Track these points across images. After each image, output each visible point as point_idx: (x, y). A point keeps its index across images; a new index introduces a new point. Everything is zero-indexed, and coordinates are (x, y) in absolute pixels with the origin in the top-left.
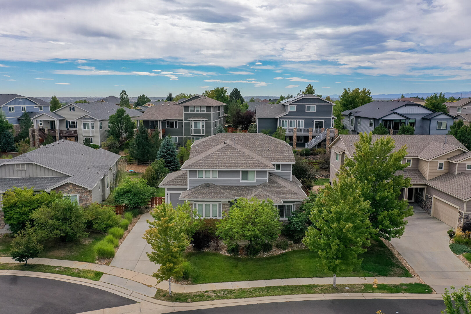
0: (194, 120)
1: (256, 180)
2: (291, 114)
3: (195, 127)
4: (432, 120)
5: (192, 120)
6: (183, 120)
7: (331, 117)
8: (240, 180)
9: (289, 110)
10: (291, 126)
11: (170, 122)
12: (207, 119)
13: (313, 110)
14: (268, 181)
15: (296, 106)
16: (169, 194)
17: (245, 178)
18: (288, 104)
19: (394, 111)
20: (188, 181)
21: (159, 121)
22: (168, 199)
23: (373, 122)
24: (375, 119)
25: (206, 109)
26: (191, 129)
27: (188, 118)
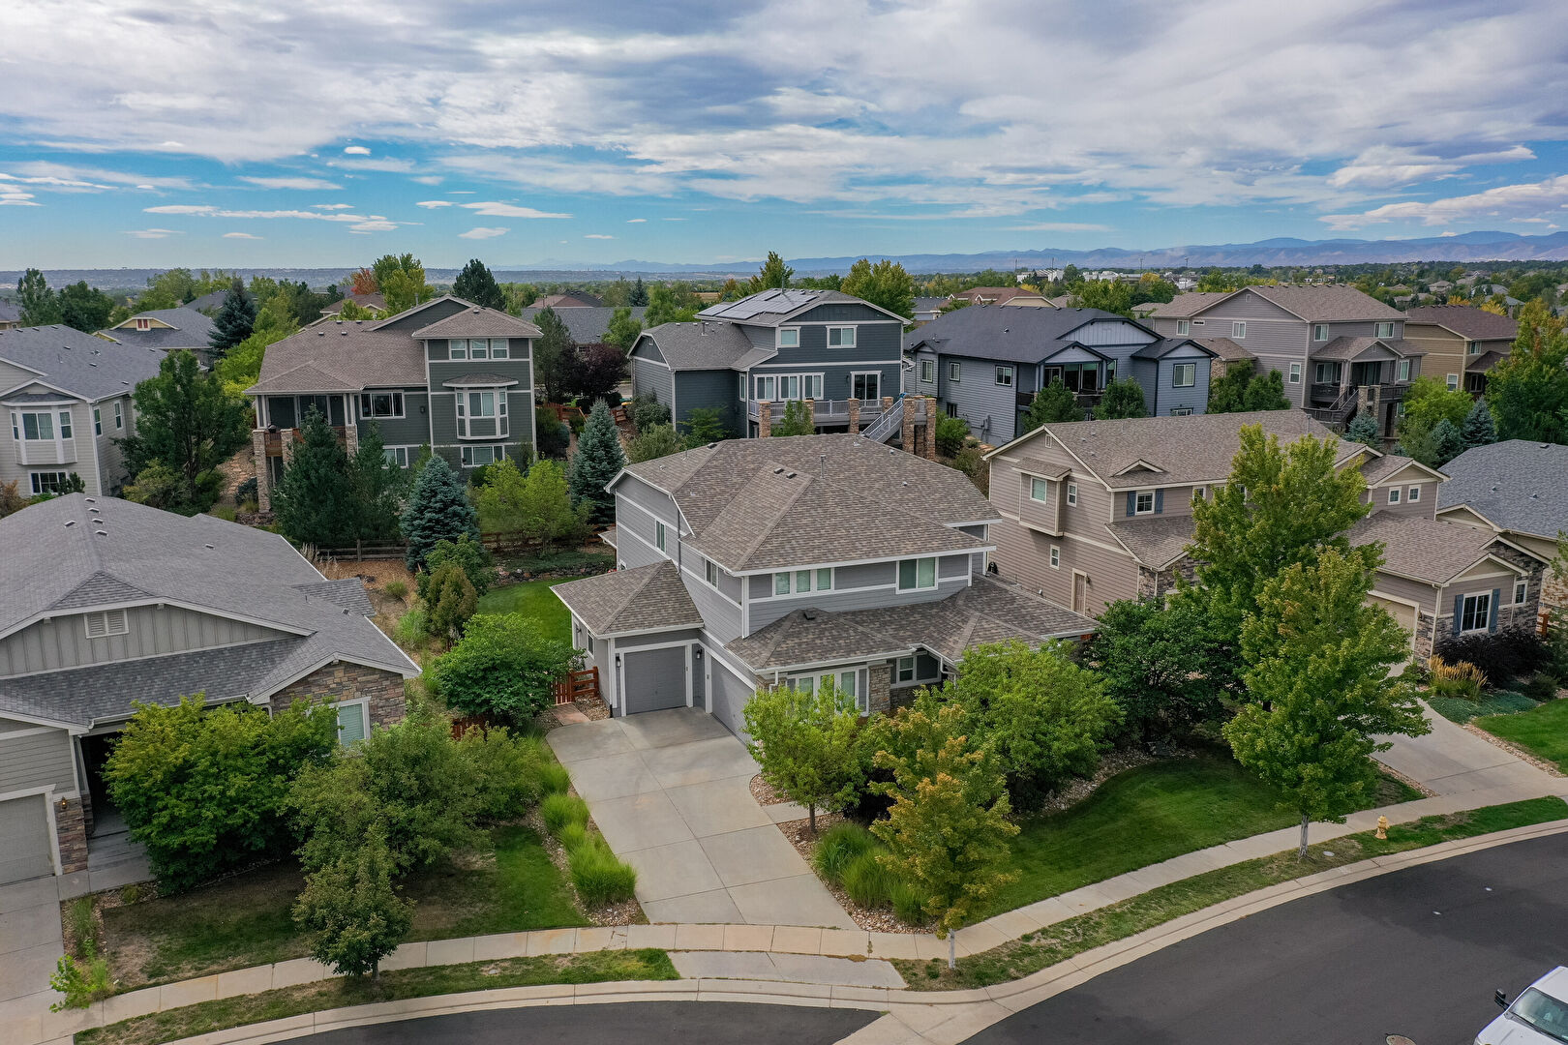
0: (469, 388)
1: (939, 584)
2: (785, 355)
3: (476, 410)
4: (1162, 363)
5: (462, 388)
6: (425, 389)
7: (900, 362)
8: (894, 589)
9: (779, 345)
10: (785, 395)
11: (377, 399)
12: (516, 382)
13: (849, 343)
14: (970, 584)
15: (798, 329)
16: (622, 658)
17: (908, 581)
18: (776, 325)
19: (1067, 338)
20: (745, 609)
21: (348, 395)
22: (618, 675)
23: (1008, 372)
24: (1018, 365)
25: (507, 349)
26: (458, 417)
27: (445, 381)
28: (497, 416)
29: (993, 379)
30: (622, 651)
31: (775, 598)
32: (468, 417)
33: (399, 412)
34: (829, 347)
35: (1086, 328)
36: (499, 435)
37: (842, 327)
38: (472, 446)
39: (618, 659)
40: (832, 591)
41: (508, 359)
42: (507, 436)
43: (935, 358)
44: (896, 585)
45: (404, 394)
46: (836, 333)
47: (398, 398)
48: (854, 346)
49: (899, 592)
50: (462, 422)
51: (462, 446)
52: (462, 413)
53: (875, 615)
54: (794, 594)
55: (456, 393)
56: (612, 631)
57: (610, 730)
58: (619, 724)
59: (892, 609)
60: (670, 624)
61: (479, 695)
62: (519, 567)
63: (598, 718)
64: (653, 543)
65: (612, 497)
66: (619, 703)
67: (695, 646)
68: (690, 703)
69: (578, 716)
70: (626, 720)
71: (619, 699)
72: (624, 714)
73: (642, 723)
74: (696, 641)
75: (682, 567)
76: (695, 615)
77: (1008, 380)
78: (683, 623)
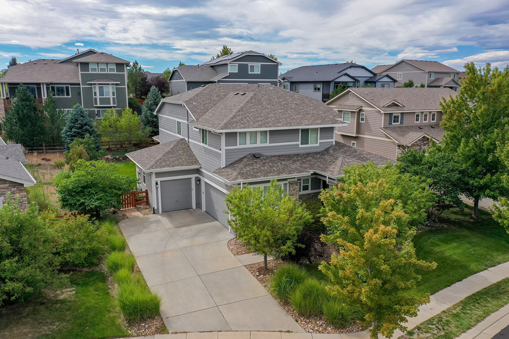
0: (99, 84)
1: (320, 143)
2: (232, 75)
3: (101, 93)
4: (377, 83)
5: (95, 84)
6: (79, 84)
7: (278, 80)
8: (298, 145)
9: (229, 71)
11: (58, 88)
12: (119, 83)
13: (257, 71)
14: (334, 144)
15: (237, 65)
16: (159, 183)
17: (305, 141)
18: (228, 63)
19: (342, 72)
20: (223, 153)
21: (43, 84)
22: (157, 192)
23: (318, 86)
24: (323, 82)
25: (115, 68)
26: (94, 97)
27: (88, 81)
28: (111, 97)
29: (312, 90)
30: (159, 180)
31: (239, 146)
32: (98, 97)
33: (68, 94)
34: (249, 73)
35: (349, 69)
36: (112, 105)
37: (254, 65)
38: (101, 109)
39: (157, 184)
40: (268, 144)
41: (115, 72)
42: (116, 105)
43: (289, 84)
44: (299, 143)
45: (70, 86)
46: (252, 67)
47: (67, 88)
48: (260, 73)
49: (300, 146)
50: (96, 99)
51: (96, 110)
52: (95, 95)
53: (289, 157)
54: (248, 145)
55: (93, 86)
56: (153, 168)
57: (152, 220)
58: (158, 217)
59: (298, 155)
60: (184, 166)
61: (79, 200)
62: (117, 155)
63: (147, 214)
64: (175, 133)
65: (156, 117)
66: (158, 206)
67: (196, 178)
68: (194, 206)
69: (137, 214)
70: (162, 215)
71: (158, 204)
72: (160, 212)
73: (169, 217)
74: (197, 175)
75: (190, 140)
76: (196, 162)
77: (319, 89)
78: (190, 165)
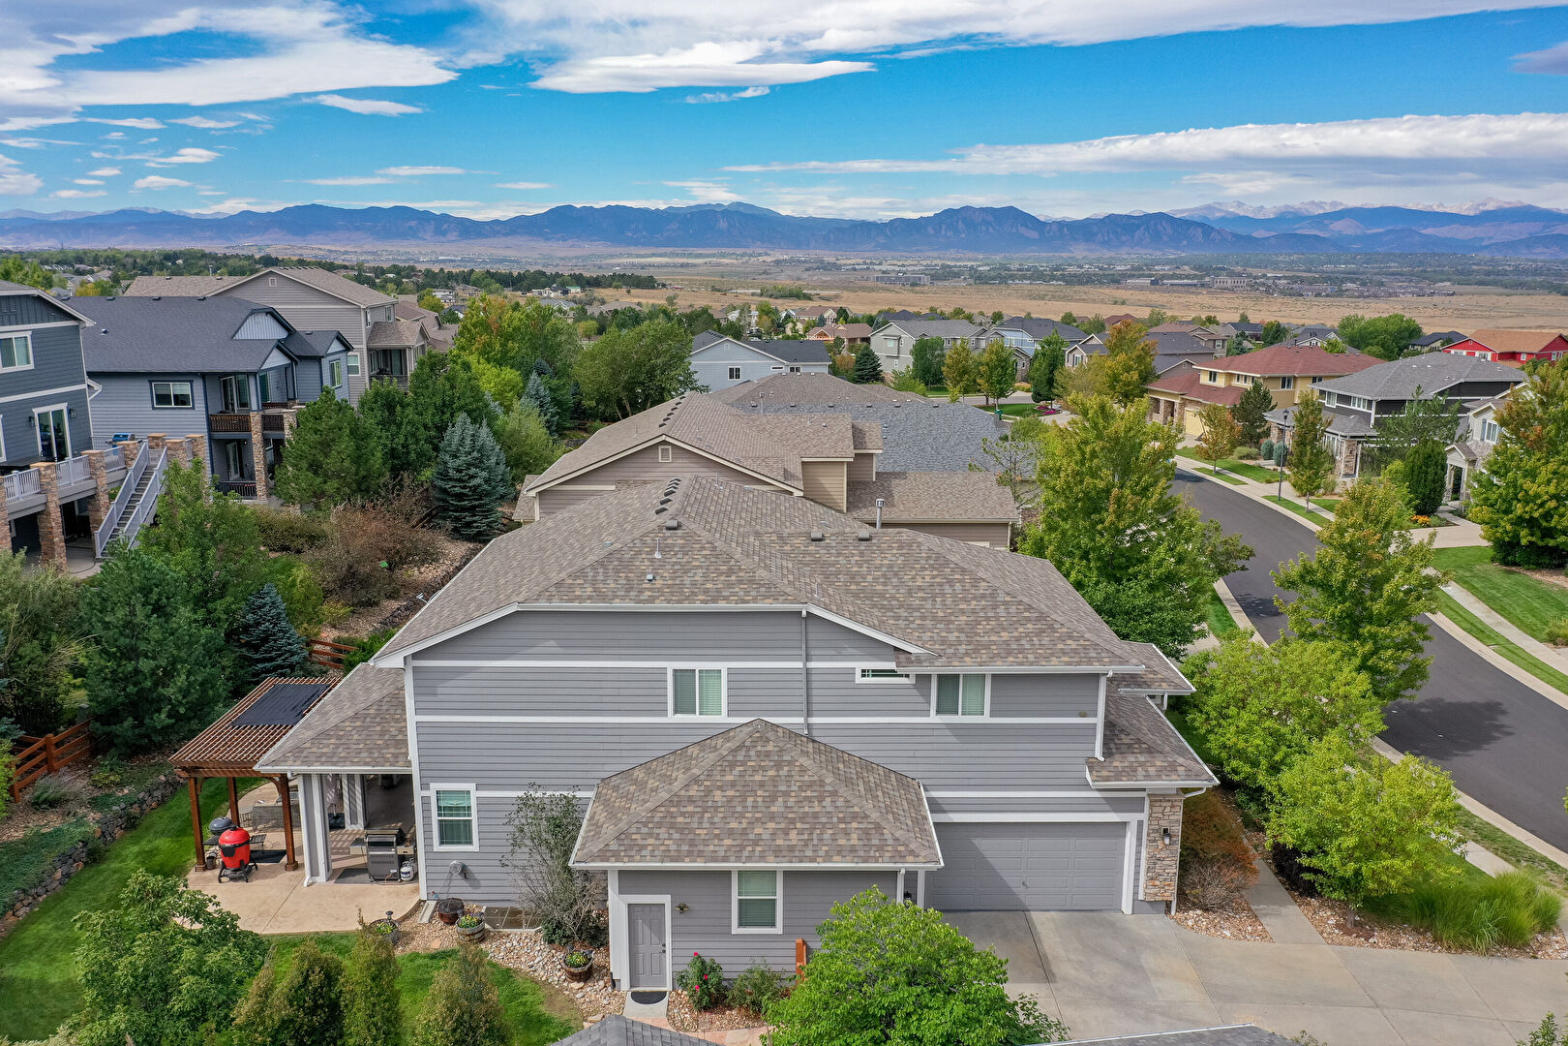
4: (324, 362)
7: (84, 386)
13: (25, 360)
23: (181, 388)
24: (203, 376)
35: (247, 322)
37: (13, 336)
46: (7, 346)
48: (31, 366)
60: (920, 803)
75: (820, 719)
77: (181, 400)
78: (917, 794)
